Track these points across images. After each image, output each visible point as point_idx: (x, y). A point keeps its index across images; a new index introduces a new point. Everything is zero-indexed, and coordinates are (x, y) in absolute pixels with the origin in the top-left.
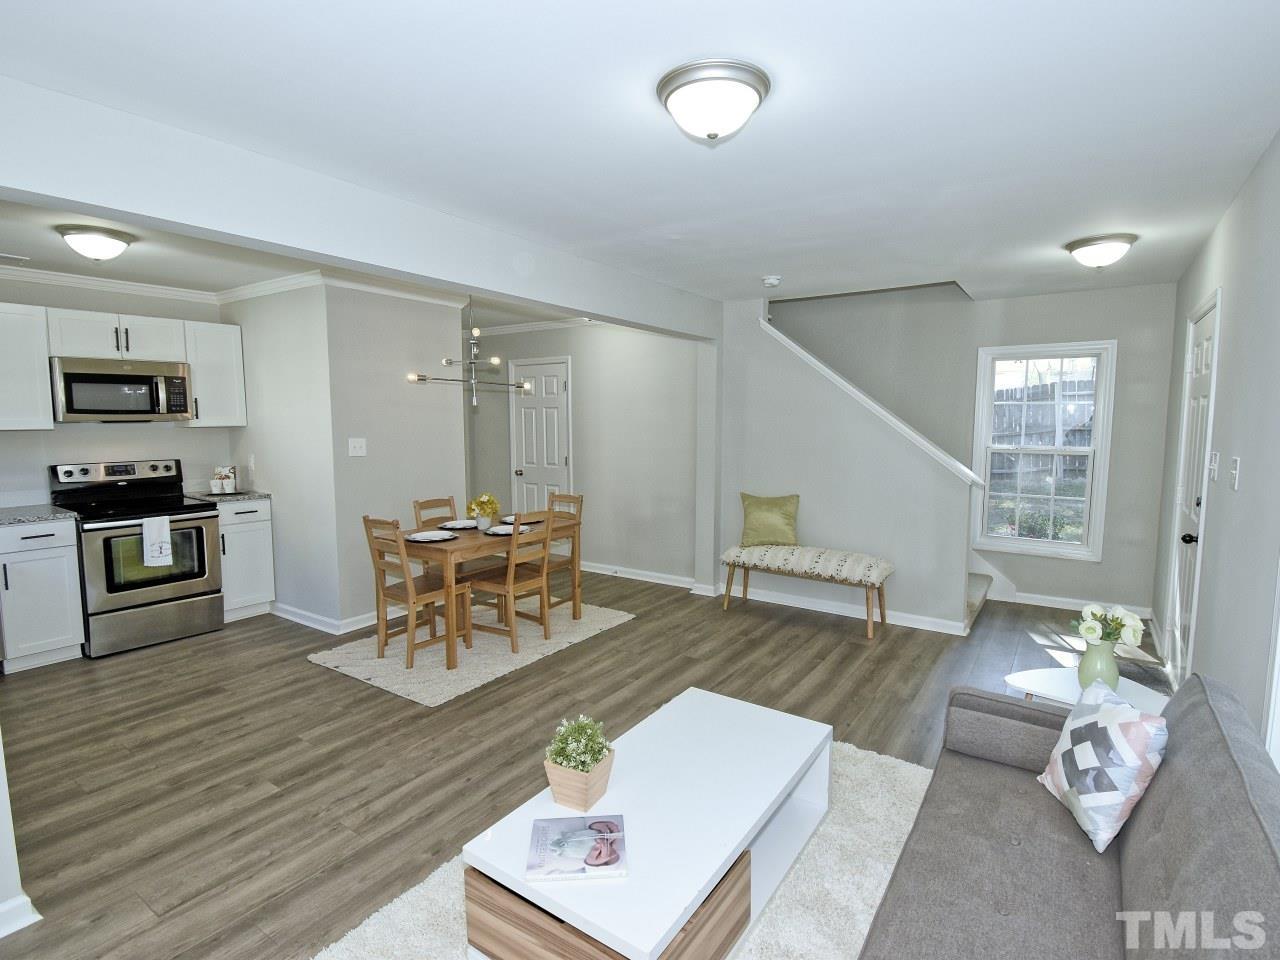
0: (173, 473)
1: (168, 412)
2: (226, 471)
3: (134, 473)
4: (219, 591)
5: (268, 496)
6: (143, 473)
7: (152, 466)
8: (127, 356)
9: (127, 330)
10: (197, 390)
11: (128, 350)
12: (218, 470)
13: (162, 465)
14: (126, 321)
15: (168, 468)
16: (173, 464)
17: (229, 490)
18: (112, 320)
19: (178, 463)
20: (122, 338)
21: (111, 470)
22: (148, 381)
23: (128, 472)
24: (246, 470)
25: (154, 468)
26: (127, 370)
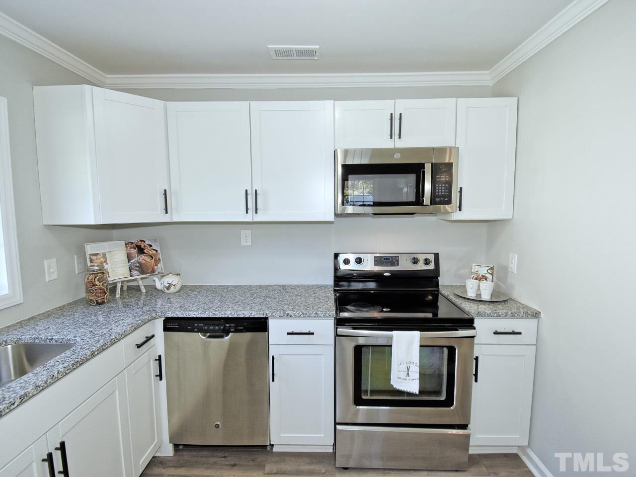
0: (431, 267)
1: (431, 204)
2: (483, 271)
3: (398, 265)
4: (464, 427)
5: (536, 315)
6: (405, 265)
7: (414, 258)
8: (400, 144)
9: (401, 114)
10: (463, 178)
11: (400, 138)
12: (475, 268)
13: (421, 258)
14: (402, 106)
15: (427, 262)
16: (431, 257)
17: (486, 296)
18: (387, 106)
19: (437, 256)
20: (396, 125)
21: (379, 261)
22: (416, 169)
23: (392, 264)
24: (505, 269)
25: (415, 261)
26: (397, 159)
